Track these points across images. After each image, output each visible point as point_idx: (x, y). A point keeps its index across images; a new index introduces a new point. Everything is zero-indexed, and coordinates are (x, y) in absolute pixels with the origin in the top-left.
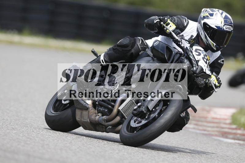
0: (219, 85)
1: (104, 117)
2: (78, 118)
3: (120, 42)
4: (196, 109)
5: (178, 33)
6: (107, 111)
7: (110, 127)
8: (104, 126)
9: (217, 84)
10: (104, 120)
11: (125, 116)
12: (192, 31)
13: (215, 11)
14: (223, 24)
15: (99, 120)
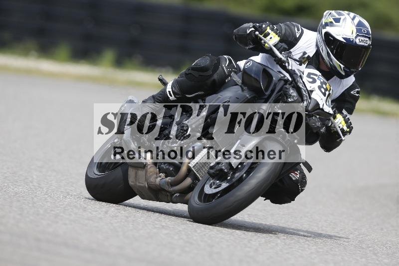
0: (348, 130)
1: (169, 179)
2: (131, 181)
3: (197, 63)
4: (311, 167)
5: (282, 48)
6: (172, 170)
7: (178, 194)
8: (168, 194)
9: (345, 128)
10: (168, 183)
11: (199, 176)
12: (309, 46)
13: (343, 15)
14: (355, 35)
15: (161, 184)
